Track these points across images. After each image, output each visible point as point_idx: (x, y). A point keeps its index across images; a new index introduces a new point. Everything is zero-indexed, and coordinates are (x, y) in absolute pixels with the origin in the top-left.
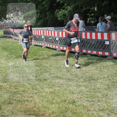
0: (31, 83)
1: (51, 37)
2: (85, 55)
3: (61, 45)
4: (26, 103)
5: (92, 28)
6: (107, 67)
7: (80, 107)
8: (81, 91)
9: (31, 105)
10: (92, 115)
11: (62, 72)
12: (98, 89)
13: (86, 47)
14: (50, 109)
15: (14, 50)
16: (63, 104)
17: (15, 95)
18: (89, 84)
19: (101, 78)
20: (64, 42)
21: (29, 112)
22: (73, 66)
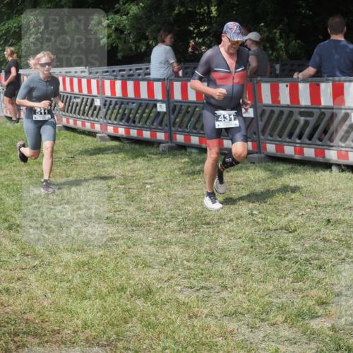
0: (18, 236)
1: (78, 98)
2: (182, 149)
3: (110, 122)
4: (4, 297)
6: (248, 184)
7: (167, 306)
8: (171, 259)
10: (203, 329)
11: (112, 204)
12: (222, 250)
13: (185, 125)
14: (76, 316)
16: (117, 297)
18: (193, 236)
19: (229, 219)
20: (119, 110)
21: (12, 325)
22: (147, 183)
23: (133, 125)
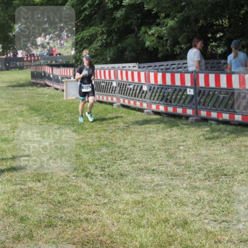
0: (93, 181)
1: (131, 85)
2: (205, 122)
3: (153, 102)
4: (85, 225)
5: (219, 65)
7: (199, 234)
8: (200, 200)
9: (94, 230)
11: (157, 160)
13: (207, 104)
14: (135, 239)
15: (54, 112)
16: (163, 227)
17: (60, 209)
18: (215, 184)
19: (240, 172)
20: (160, 93)
21: (91, 244)
22: (180, 145)
23: (170, 104)
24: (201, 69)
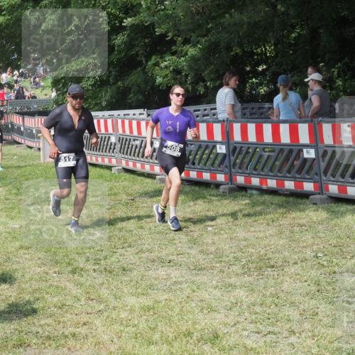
0: (82, 280)
1: (138, 140)
2: (242, 191)
4: (71, 342)
5: (261, 110)
6: (311, 226)
7: (235, 352)
8: (236, 303)
11: (174, 247)
13: (245, 166)
15: (27, 180)
16: (184, 343)
17: (35, 320)
18: (258, 279)
19: (293, 262)
22: (208, 226)
23: (193, 166)
24: (236, 117)
